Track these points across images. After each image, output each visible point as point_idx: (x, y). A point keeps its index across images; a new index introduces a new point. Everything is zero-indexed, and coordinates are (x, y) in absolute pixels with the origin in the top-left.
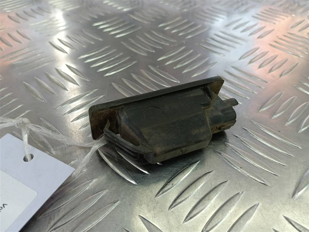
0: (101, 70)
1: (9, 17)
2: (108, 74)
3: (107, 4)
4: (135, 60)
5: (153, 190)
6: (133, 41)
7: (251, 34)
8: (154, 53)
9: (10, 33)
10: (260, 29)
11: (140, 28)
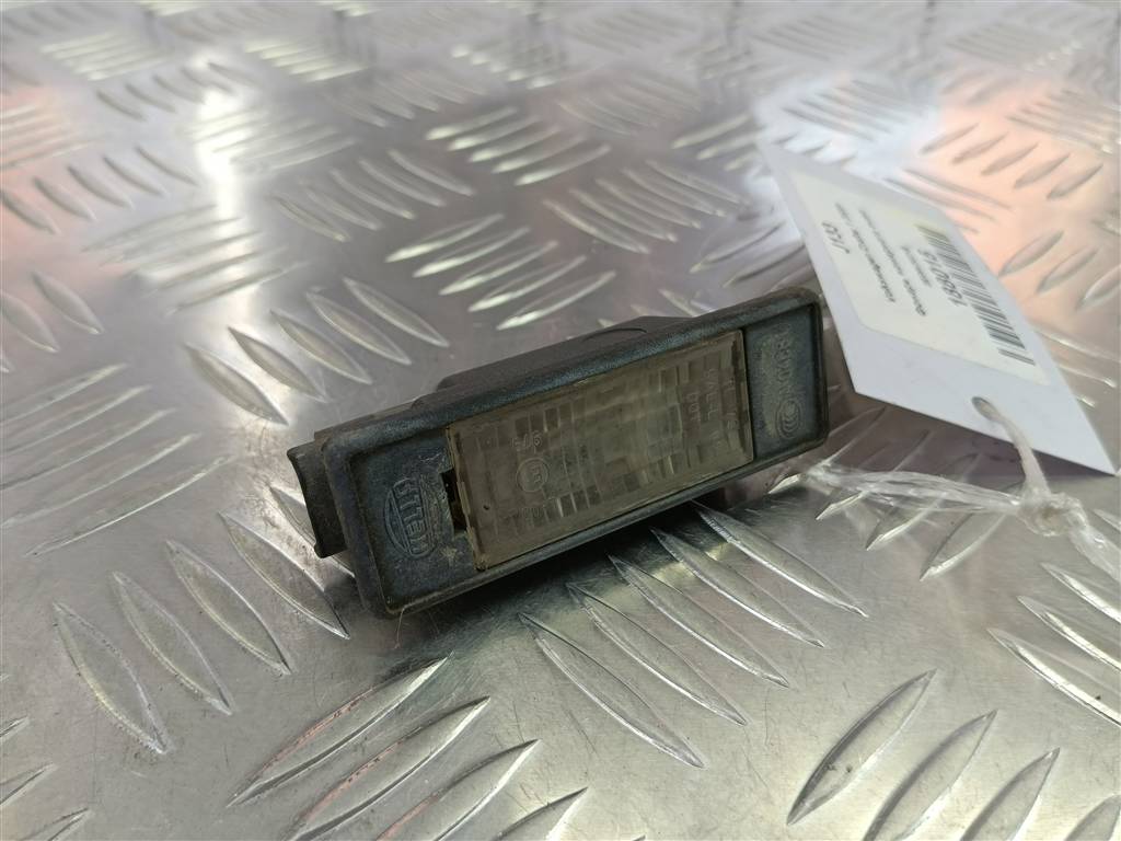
0: (483, 305)
1: (102, 97)
2: (513, 322)
3: (465, 59)
4: (606, 269)
5: (772, 792)
6: (587, 199)
7: (1020, 183)
8: (671, 243)
9: (114, 157)
10: (1052, 167)
11: (604, 150)
